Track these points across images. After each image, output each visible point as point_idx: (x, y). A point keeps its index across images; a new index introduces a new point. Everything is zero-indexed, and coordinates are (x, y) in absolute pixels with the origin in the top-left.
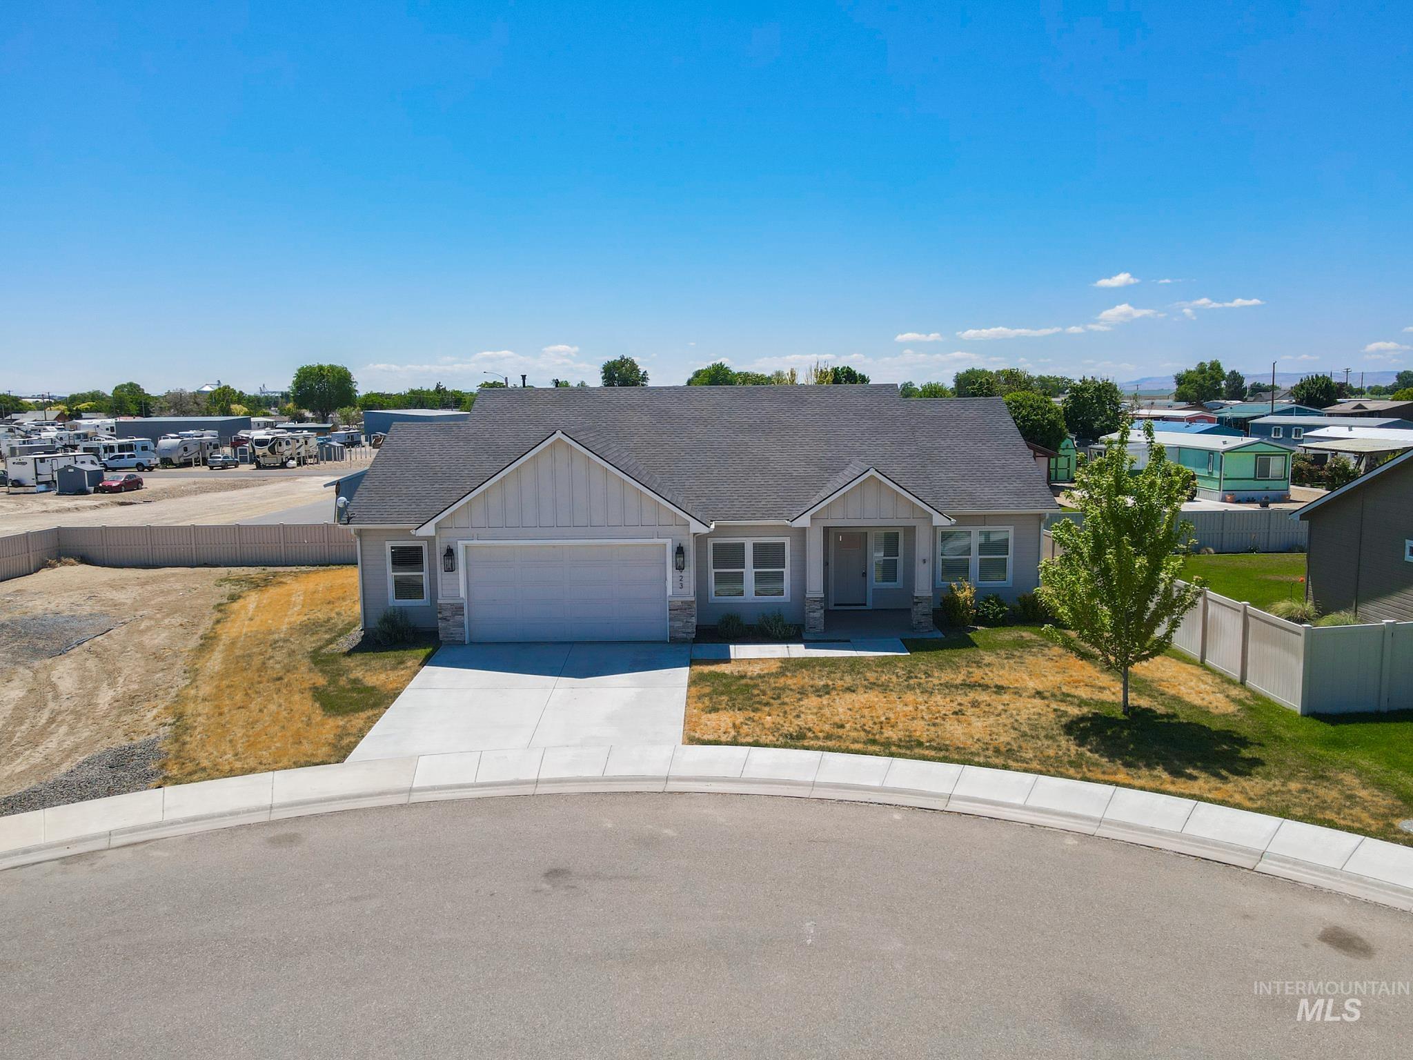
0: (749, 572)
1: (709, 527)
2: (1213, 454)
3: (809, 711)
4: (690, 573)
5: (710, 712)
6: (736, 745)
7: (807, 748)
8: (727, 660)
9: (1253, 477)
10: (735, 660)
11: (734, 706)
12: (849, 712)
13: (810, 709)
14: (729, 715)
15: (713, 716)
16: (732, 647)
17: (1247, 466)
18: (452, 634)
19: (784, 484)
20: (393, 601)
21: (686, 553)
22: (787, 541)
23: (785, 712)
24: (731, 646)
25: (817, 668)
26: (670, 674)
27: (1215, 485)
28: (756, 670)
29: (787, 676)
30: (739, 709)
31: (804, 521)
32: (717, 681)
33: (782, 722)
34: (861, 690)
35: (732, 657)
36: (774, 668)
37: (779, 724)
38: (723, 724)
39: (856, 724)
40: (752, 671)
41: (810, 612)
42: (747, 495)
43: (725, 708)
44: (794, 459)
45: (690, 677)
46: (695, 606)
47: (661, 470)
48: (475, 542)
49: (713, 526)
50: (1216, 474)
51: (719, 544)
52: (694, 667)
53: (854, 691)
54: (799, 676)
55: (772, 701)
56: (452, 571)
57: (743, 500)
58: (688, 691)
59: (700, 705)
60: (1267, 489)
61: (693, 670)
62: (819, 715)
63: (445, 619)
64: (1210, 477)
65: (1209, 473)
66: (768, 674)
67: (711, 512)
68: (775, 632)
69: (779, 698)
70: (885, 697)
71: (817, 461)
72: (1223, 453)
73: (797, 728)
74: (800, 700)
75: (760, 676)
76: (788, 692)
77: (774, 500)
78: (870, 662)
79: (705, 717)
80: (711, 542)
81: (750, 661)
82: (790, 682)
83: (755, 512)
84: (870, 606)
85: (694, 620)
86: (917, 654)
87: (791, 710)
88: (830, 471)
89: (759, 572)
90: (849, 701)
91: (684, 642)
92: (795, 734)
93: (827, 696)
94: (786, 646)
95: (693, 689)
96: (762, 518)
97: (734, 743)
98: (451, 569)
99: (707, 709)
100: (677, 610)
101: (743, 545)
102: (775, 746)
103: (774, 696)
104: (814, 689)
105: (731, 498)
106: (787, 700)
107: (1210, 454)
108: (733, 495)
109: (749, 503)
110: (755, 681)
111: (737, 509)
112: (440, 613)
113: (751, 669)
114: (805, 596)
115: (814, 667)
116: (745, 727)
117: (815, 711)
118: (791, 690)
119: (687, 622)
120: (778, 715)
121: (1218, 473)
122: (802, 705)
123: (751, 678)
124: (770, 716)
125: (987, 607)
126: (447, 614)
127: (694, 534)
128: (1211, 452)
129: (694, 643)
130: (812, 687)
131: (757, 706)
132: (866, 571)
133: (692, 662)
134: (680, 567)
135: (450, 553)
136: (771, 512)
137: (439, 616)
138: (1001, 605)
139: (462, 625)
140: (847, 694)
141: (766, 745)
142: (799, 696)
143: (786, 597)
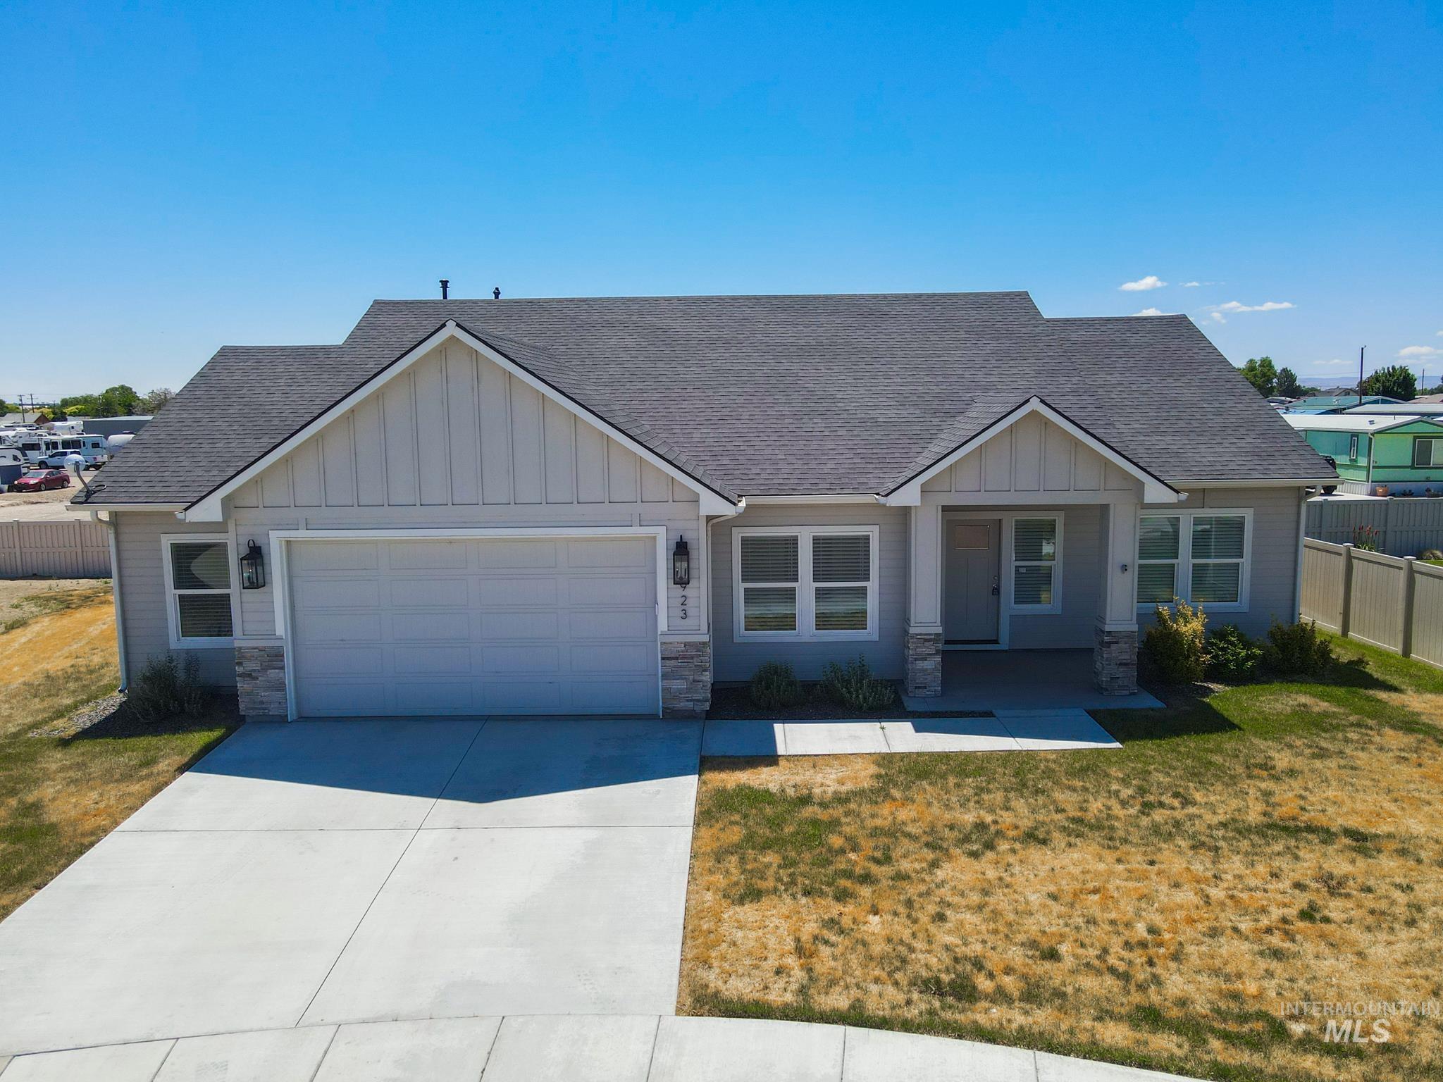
0: (806, 586)
1: (735, 504)
2: (1355, 436)
3: (963, 902)
4: (700, 590)
5: (741, 901)
6: (809, 1020)
7: (991, 1036)
8: (771, 759)
9: (1410, 465)
10: (789, 758)
11: (793, 883)
12: (1056, 908)
13: (962, 894)
14: (785, 910)
15: (748, 912)
16: (778, 728)
17: (1401, 451)
18: (262, 703)
19: (865, 435)
20: (177, 640)
21: (693, 554)
22: (873, 532)
23: (909, 903)
24: (775, 725)
25: (952, 780)
26: (658, 792)
27: (1362, 475)
28: (827, 782)
29: (894, 799)
30: (807, 893)
31: (909, 496)
32: (754, 811)
33: (906, 934)
34: (1058, 839)
35: (781, 750)
36: (865, 776)
37: (901, 942)
38: (772, 942)
39: (1083, 945)
40: (822, 785)
41: (916, 660)
42: (801, 452)
43: (775, 890)
44: (878, 396)
45: (699, 802)
46: (709, 651)
47: (651, 414)
48: (302, 534)
49: (743, 504)
50: (1362, 461)
51: (754, 539)
52: (708, 776)
53: (1044, 842)
54: (919, 798)
55: (875, 869)
56: (258, 587)
57: (795, 461)
58: (695, 838)
59: (720, 880)
60: (1428, 480)
61: (705, 783)
62: (987, 910)
63: (250, 675)
64: (1353, 465)
65: (1351, 460)
66: (855, 793)
67: (737, 482)
68: (857, 696)
69: (887, 860)
70: (1119, 861)
71: (915, 399)
72: (1373, 434)
73: (947, 959)
74: (934, 864)
75: (841, 799)
76: (906, 845)
77: (849, 461)
78: (1053, 766)
79: (732, 913)
80: (738, 535)
81: (815, 761)
82: (903, 815)
83: (817, 481)
84: (1004, 644)
85: (707, 677)
86: (1137, 746)
87: (920, 895)
88: (942, 415)
89: (824, 589)
90: (1043, 871)
91: (689, 716)
92: (945, 978)
93: (990, 855)
94: (878, 725)
95: (704, 832)
96: (830, 491)
97: (803, 1013)
98: (256, 582)
99: (736, 892)
100: (677, 659)
101: (795, 540)
102: (907, 1026)
103: (878, 854)
104: (956, 833)
105: (774, 457)
106: (905, 865)
107: (1352, 436)
108: (777, 452)
109: (806, 467)
110: (831, 811)
111: (786, 476)
112: (240, 664)
113: (819, 778)
114: (906, 632)
115: (943, 776)
116: (825, 951)
117: (975, 898)
118: (909, 835)
119: (694, 681)
120: (896, 914)
121: (1366, 460)
122: (943, 882)
123: (823, 805)
124: (876, 913)
125: (1223, 649)
126: (251, 666)
127: (709, 518)
128: (1355, 435)
129: (706, 719)
130: (952, 827)
131: (844, 883)
132: (999, 586)
133: (705, 764)
134: (681, 580)
135: (255, 555)
136: (847, 480)
137: (239, 669)
138: (1247, 645)
139: (281, 687)
140: (1032, 850)
141: (883, 1024)
142: (930, 855)
143: (871, 631)
